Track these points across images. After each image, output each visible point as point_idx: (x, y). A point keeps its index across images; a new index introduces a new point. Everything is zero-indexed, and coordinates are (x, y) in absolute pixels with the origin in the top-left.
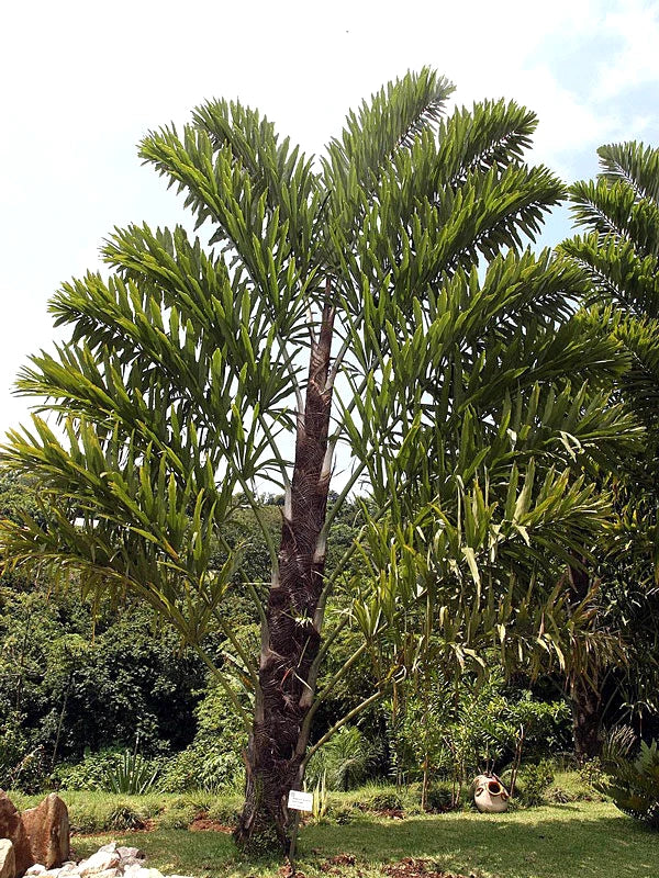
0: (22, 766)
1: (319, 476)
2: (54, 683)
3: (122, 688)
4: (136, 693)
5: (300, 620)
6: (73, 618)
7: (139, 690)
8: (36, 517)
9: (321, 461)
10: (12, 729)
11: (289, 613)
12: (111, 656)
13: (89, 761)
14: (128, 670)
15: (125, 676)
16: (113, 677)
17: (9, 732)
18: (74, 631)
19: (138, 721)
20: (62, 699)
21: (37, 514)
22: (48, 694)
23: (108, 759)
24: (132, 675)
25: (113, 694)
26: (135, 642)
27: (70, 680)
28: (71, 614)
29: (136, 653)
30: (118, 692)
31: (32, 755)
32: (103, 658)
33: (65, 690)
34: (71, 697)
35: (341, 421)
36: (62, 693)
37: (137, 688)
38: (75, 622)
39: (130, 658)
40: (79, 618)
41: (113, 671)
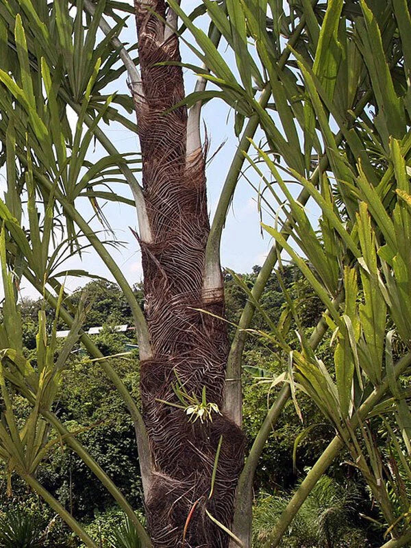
0: (48, 529)
1: (183, 160)
2: (60, 462)
3: (113, 459)
4: (125, 461)
5: (197, 410)
6: (70, 408)
7: (127, 459)
8: (27, 337)
9: (182, 137)
10: (35, 502)
11: (175, 399)
12: (99, 434)
13: (99, 519)
14: (115, 443)
15: (113, 449)
16: (104, 451)
17: (33, 504)
18: (71, 418)
19: (132, 483)
20: (68, 474)
21: (28, 335)
22: (58, 470)
23: (113, 517)
24: (119, 447)
25: (107, 464)
26: (116, 419)
27: (71, 458)
28: (67, 405)
29: (119, 429)
30: (111, 463)
31: (54, 520)
32: (93, 436)
33: (69, 466)
34: (75, 472)
35: (201, 65)
36: (67, 469)
37: (125, 457)
38: (71, 411)
39: (114, 433)
40: (74, 407)
41: (103, 446)
